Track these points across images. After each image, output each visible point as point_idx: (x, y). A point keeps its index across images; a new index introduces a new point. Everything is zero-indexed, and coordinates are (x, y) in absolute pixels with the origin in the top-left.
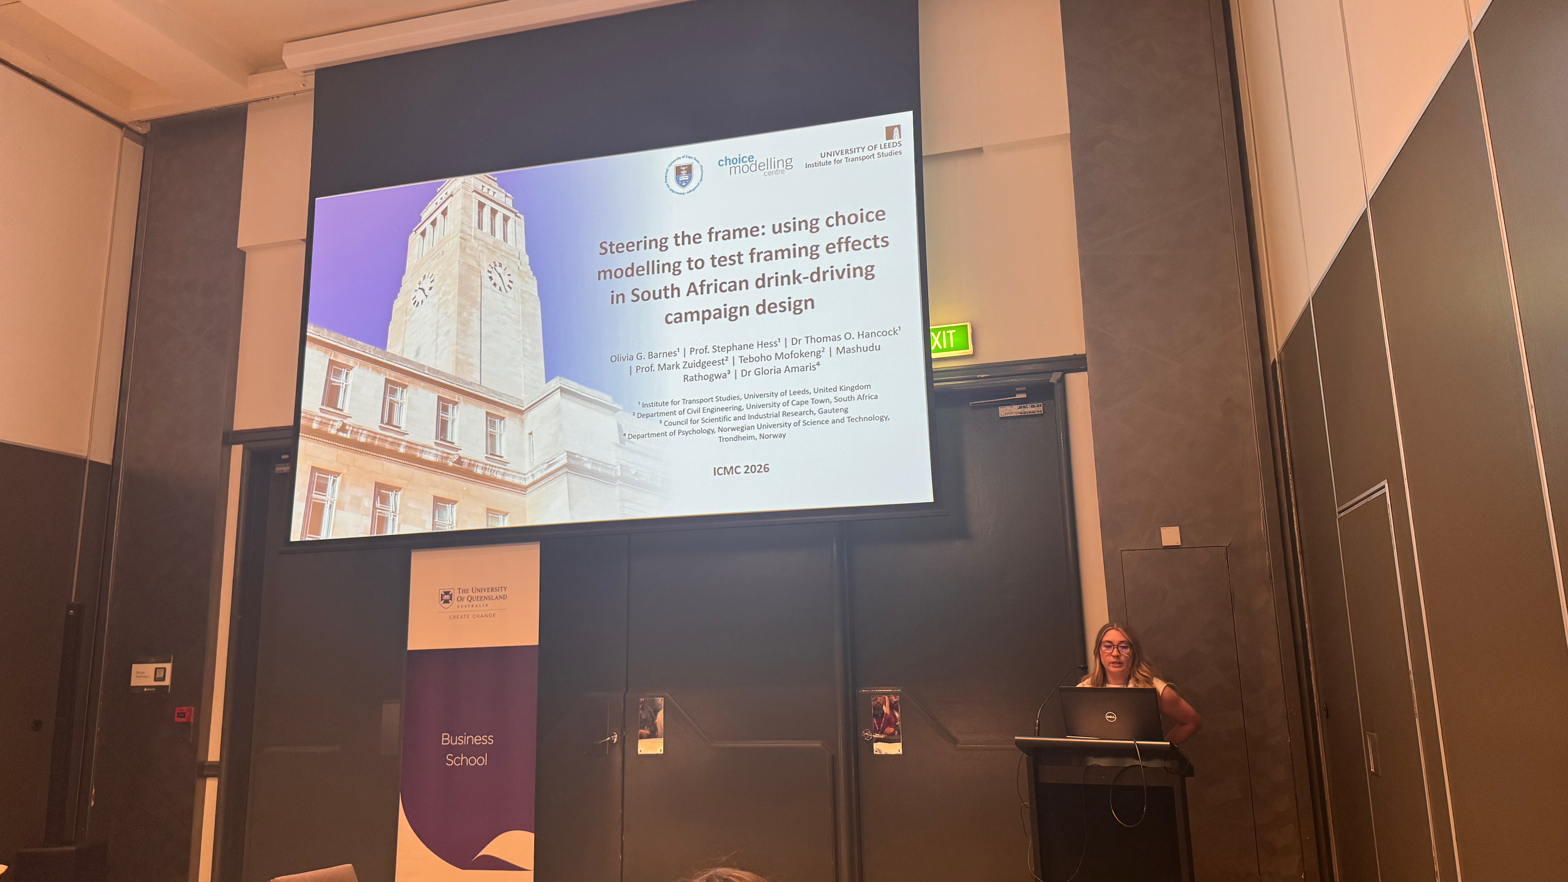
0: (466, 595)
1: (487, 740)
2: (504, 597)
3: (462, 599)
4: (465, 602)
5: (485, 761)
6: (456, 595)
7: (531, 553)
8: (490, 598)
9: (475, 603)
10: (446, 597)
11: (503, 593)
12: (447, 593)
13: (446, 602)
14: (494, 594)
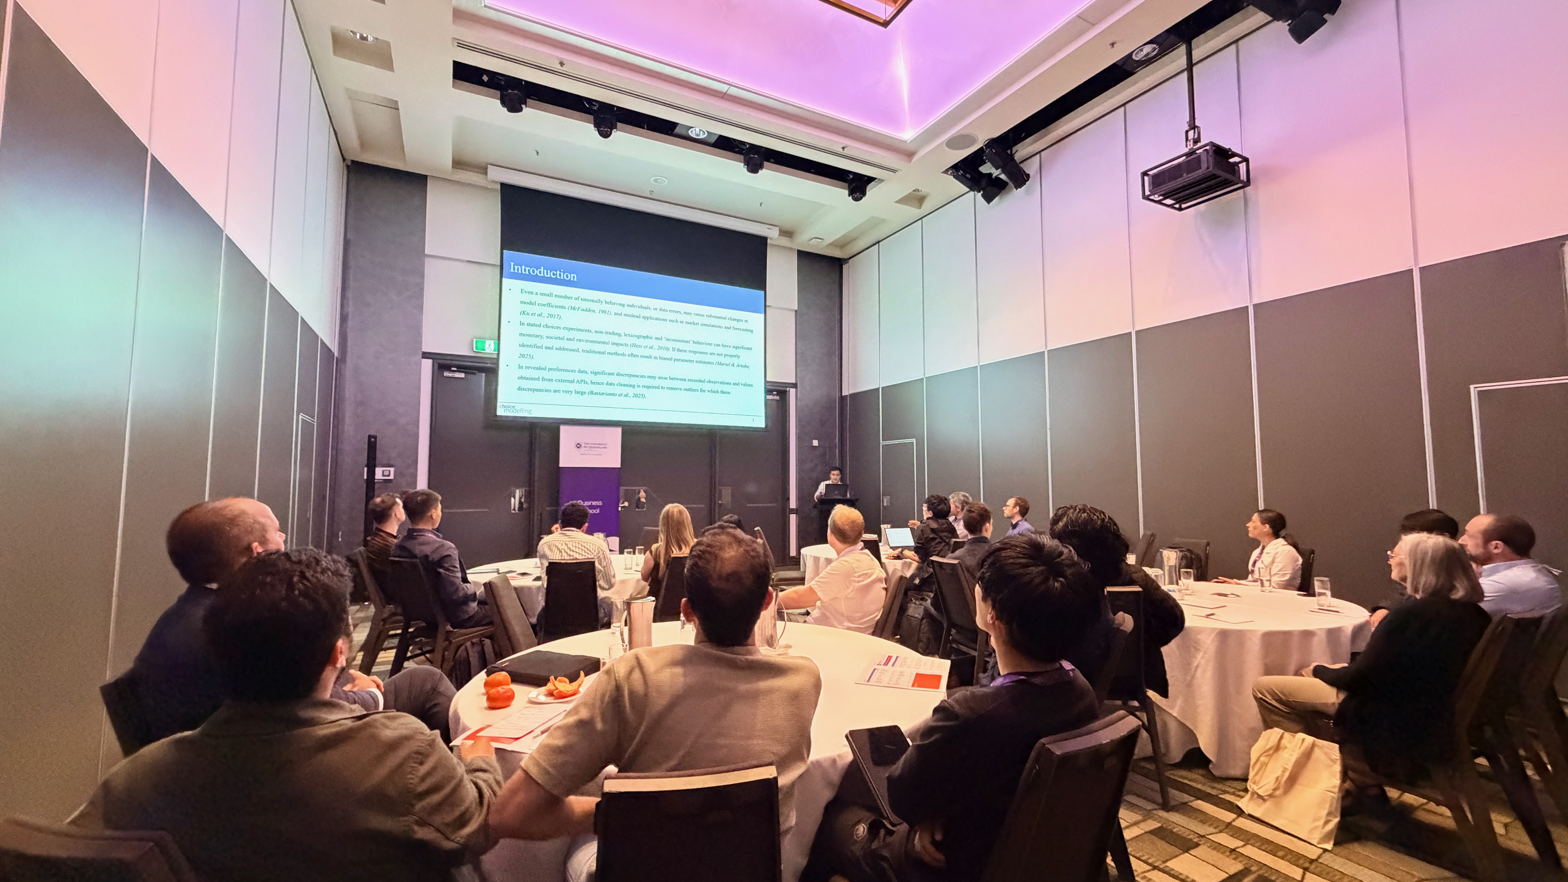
0: (588, 446)
1: (600, 503)
2: (605, 448)
3: (586, 447)
4: (588, 449)
5: (598, 511)
6: (583, 445)
7: (619, 431)
8: (598, 448)
9: (592, 449)
10: (579, 446)
11: (605, 446)
12: (579, 444)
13: (579, 448)
14: (601, 446)
